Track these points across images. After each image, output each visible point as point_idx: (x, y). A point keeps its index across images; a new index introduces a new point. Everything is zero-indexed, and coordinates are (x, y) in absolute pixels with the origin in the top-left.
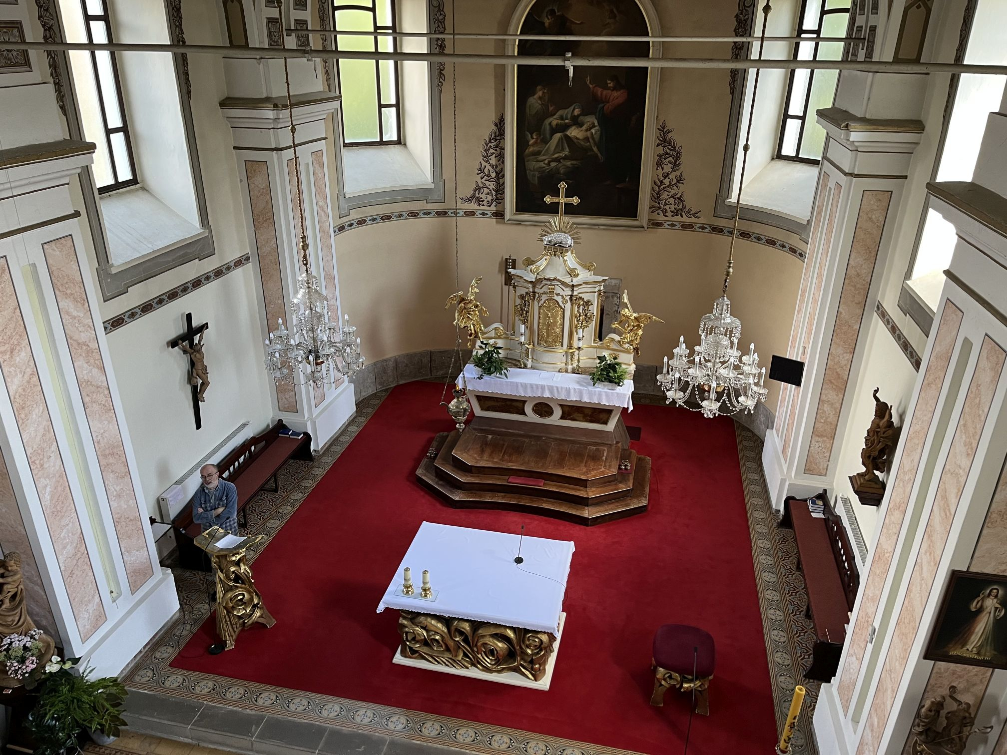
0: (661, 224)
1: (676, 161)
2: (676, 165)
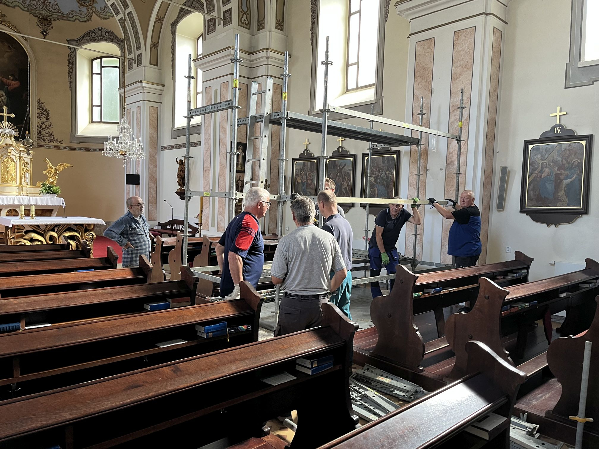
0: (43, 146)
1: (47, 117)
2: (47, 119)
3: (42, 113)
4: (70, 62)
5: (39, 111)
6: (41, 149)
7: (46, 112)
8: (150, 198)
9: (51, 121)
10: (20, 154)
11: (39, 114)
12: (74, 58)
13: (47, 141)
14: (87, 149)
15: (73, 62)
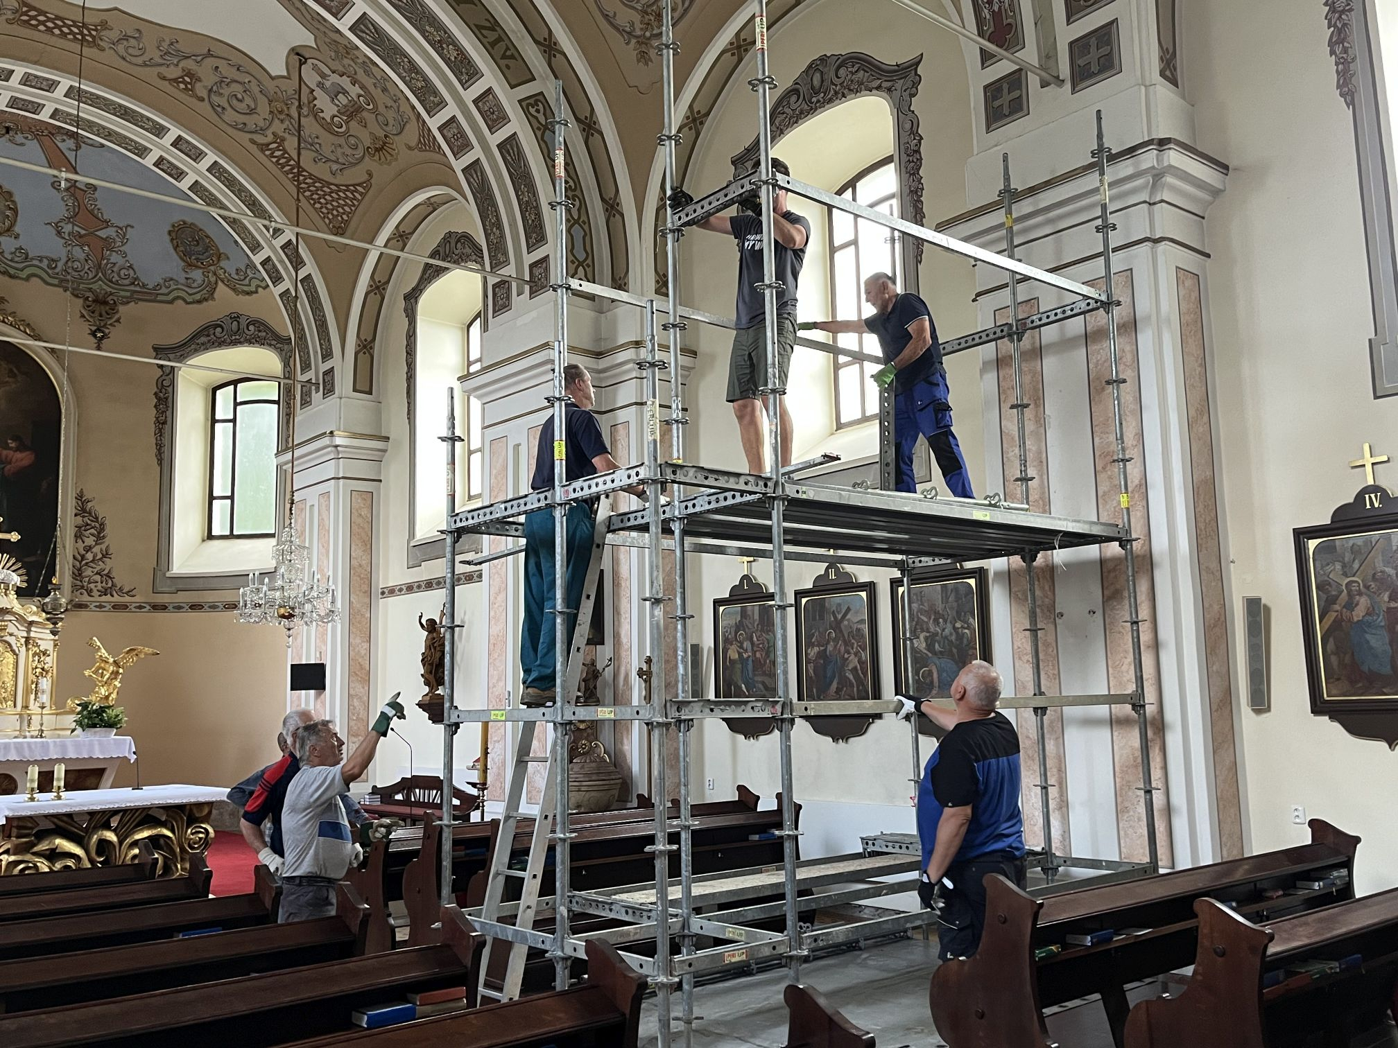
0: (86, 606)
1: (99, 533)
2: (99, 538)
3: (88, 525)
4: (159, 399)
5: (79, 520)
6: (83, 614)
7: (97, 522)
8: (352, 723)
9: (107, 541)
10: (29, 631)
11: (80, 527)
12: (170, 389)
13: (95, 593)
14: (195, 607)
15: (167, 398)
